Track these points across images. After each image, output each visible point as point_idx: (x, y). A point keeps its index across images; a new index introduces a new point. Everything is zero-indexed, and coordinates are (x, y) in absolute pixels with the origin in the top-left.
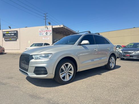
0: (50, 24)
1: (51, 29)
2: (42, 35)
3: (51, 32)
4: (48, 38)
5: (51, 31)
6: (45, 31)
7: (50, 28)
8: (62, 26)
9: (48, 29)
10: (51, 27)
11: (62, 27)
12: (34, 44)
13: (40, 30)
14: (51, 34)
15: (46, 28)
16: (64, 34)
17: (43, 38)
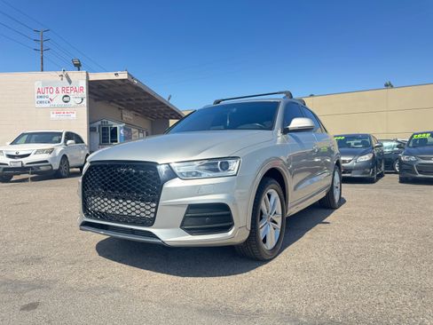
0: (78, 66)
1: (83, 84)
2: (48, 105)
3: (84, 93)
4: (74, 116)
5: (85, 90)
6: (60, 89)
7: (80, 79)
8: (123, 76)
9: (70, 82)
10: (85, 78)
11: (123, 80)
12: (23, 135)
13: (38, 85)
14: (85, 100)
15: (64, 78)
16: (120, 105)
17: (53, 116)
